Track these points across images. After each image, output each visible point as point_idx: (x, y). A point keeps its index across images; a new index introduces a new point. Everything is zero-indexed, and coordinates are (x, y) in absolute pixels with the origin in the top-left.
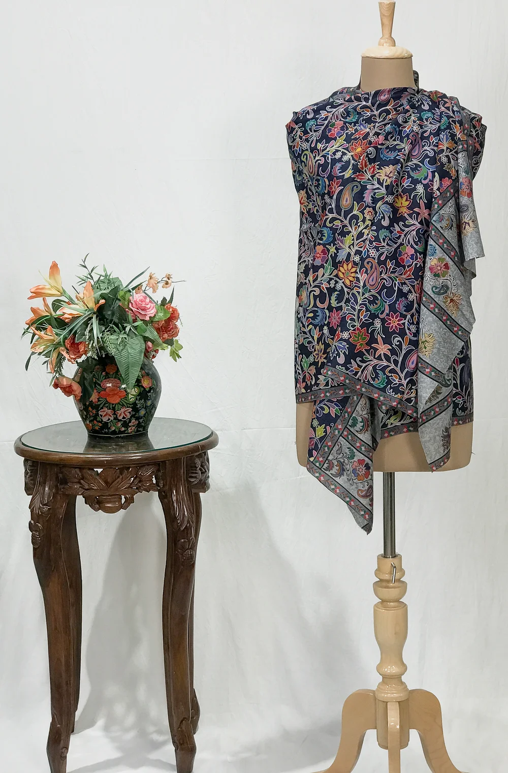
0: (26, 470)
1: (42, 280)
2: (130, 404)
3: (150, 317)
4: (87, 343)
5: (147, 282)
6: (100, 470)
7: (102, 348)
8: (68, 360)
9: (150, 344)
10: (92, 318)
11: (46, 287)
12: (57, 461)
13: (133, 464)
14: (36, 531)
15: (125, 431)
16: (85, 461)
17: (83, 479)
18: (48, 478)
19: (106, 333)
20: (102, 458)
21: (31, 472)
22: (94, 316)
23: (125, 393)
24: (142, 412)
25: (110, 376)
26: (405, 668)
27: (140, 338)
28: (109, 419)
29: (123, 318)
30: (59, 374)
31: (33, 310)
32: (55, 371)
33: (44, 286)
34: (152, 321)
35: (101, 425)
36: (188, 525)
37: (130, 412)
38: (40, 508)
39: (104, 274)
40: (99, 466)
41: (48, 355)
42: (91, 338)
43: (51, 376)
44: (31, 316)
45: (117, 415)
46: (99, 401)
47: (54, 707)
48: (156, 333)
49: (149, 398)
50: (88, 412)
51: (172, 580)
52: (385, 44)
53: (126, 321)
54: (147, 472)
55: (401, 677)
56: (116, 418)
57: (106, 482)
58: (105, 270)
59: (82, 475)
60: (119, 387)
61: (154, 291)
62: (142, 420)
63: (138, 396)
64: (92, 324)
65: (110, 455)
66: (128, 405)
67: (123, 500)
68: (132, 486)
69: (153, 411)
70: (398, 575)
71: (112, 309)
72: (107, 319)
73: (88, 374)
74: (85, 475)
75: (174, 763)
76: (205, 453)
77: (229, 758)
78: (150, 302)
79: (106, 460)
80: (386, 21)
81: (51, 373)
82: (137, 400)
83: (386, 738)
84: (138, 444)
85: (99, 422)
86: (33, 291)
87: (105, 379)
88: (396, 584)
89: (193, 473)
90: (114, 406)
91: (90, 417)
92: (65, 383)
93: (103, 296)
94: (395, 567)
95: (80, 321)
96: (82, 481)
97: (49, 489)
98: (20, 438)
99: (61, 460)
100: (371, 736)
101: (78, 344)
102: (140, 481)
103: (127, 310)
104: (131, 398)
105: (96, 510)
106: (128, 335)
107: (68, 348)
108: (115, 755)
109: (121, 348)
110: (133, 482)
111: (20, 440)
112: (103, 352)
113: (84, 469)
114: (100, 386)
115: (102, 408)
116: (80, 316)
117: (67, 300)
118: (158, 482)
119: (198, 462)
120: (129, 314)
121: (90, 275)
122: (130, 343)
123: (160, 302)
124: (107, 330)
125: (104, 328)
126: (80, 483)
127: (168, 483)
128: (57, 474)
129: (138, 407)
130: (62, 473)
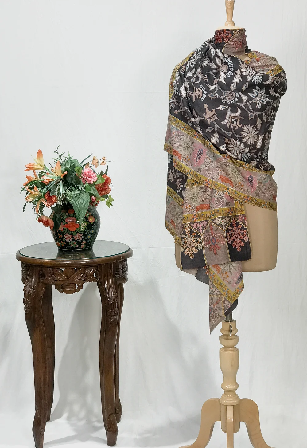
0: (22, 269)
1: (33, 160)
2: (82, 232)
3: (93, 182)
4: (57, 196)
5: (92, 162)
6: (63, 269)
7: (65, 199)
8: (47, 206)
9: (93, 197)
10: (60, 182)
11: (35, 164)
12: (39, 264)
13: (82, 266)
14: (27, 304)
15: (79, 247)
16: (55, 264)
17: (54, 274)
18: (34, 273)
19: (68, 191)
20: (65, 262)
21: (25, 270)
22: (61, 181)
23: (79, 226)
24: (89, 237)
25: (70, 216)
26: (237, 386)
27: (87, 194)
28: (70, 240)
29: (78, 182)
30: (41, 214)
31: (28, 177)
32: (39, 212)
33: (34, 164)
34: (95, 184)
35: (65, 243)
36: (114, 302)
37: (81, 237)
38: (29, 291)
39: (68, 157)
40: (63, 267)
41: (34, 203)
42: (59, 193)
43: (37, 215)
44: (26, 181)
45: (74, 238)
46: (64, 230)
47: (37, 405)
48: (96, 191)
49: (93, 228)
50: (58, 236)
51: (105, 333)
52: (228, 25)
53: (80, 184)
54: (90, 271)
55: (235, 391)
56: (74, 240)
57: (67, 276)
58: (69, 155)
59: (54, 272)
60: (76, 222)
61: (96, 167)
62: (89, 241)
63: (86, 227)
64: (60, 186)
65: (69, 260)
67: (77, 287)
68: (81, 279)
69: (95, 236)
70: (233, 332)
71: (71, 177)
72: (69, 183)
73: (58, 215)
74: (55, 272)
75: (106, 439)
76: (125, 260)
77: (138, 437)
78: (94, 173)
79: (67, 263)
80: (229, 12)
81: (36, 213)
82: (85, 229)
83: (226, 426)
84: (86, 254)
85: (64, 242)
86: (26, 166)
87: (68, 217)
88: (233, 337)
89: (118, 272)
90: (72, 233)
92: (44, 219)
93: (66, 170)
94: (232, 327)
95: (53, 184)
96: (53, 276)
97: (35, 280)
98: (19, 251)
99: (41, 263)
100: (218, 425)
101: (52, 197)
102: (86, 276)
103: (80, 177)
104: (82, 228)
105: (61, 292)
106: (80, 192)
107: (46, 199)
108: (73, 433)
109: (76, 199)
110: (82, 276)
111: (20, 252)
112: (66, 201)
113: (54, 268)
114: (65, 221)
115: (66, 234)
116: (52, 181)
117: (47, 172)
118: (97, 277)
119: (121, 266)
120: (81, 180)
121: (60, 157)
122: (82, 197)
123: (99, 174)
124: (69, 189)
125: (66, 188)
126: (52, 277)
127: (102, 278)
128: (39, 271)
129: (87, 233)
130: (42, 271)
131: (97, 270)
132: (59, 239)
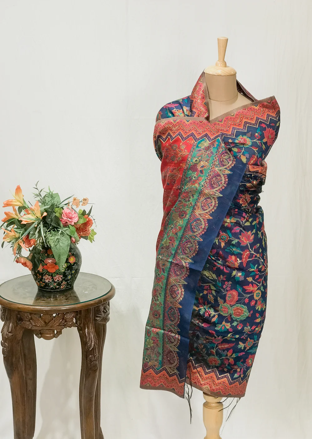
2: (62, 273)
3: (74, 223)
4: (36, 240)
5: (72, 203)
8: (24, 248)
12: (16, 308)
13: (61, 312)
14: (5, 347)
15: (59, 288)
17: (31, 319)
18: (12, 317)
19: (48, 233)
21: (3, 310)
22: (41, 223)
24: (69, 277)
25: (49, 257)
27: (68, 237)
28: (49, 281)
30: (19, 255)
31: (6, 213)
32: (17, 253)
33: (12, 200)
34: (76, 225)
35: (44, 284)
36: (94, 347)
37: (61, 278)
38: (7, 334)
43: (14, 256)
44: (5, 216)
45: (54, 279)
46: (43, 271)
49: (73, 269)
50: (37, 276)
51: (85, 378)
52: (220, 65)
54: (69, 316)
56: (53, 281)
57: (45, 322)
58: (49, 189)
61: (77, 207)
62: (69, 281)
63: (67, 268)
64: (40, 227)
66: (61, 274)
67: (56, 332)
68: (60, 324)
71: (51, 217)
72: (48, 224)
73: (37, 256)
74: (32, 317)
76: (107, 302)
78: (75, 213)
79: (45, 310)
81: (15, 254)
82: (66, 270)
85: (43, 282)
86: (5, 203)
87: (47, 258)
89: (99, 314)
90: (52, 274)
91: (38, 279)
92: (22, 262)
93: (46, 211)
96: (31, 321)
97: (12, 324)
102: (66, 321)
103: (60, 219)
104: (62, 270)
105: (39, 338)
107: (24, 241)
109: (56, 243)
110: (61, 322)
113: (32, 314)
114: (44, 262)
115: (45, 275)
118: (77, 322)
119: (102, 308)
120: (61, 222)
121: (40, 193)
122: (62, 240)
123: (81, 213)
124: (48, 230)
125: (46, 230)
127: (82, 323)
128: (17, 314)
129: (67, 274)
131: (77, 315)
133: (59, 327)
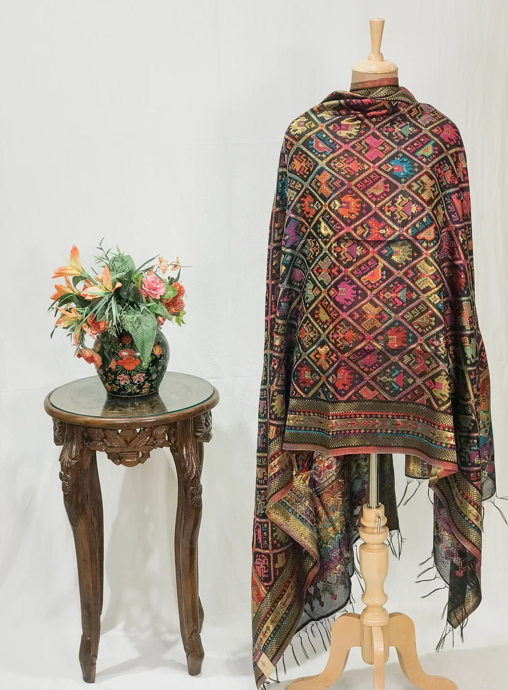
0: (55, 425)
2: (144, 370)
3: (160, 296)
4: (107, 322)
5: (158, 266)
6: (120, 431)
8: (89, 334)
9: (160, 318)
10: (111, 299)
11: (68, 268)
12: (83, 422)
13: (148, 426)
14: (66, 481)
15: (139, 392)
16: (107, 424)
18: (75, 436)
19: (123, 313)
20: (123, 421)
21: (60, 429)
22: (113, 297)
23: (140, 361)
24: (154, 376)
25: (126, 346)
26: (386, 598)
27: (152, 315)
28: (126, 383)
29: (138, 298)
30: (82, 346)
31: (57, 287)
32: (78, 343)
33: (65, 268)
34: (162, 299)
36: (196, 475)
38: (69, 462)
39: (118, 254)
40: (120, 427)
42: (111, 317)
43: (75, 348)
44: (55, 291)
46: (117, 368)
47: (85, 623)
48: (165, 309)
49: (160, 364)
50: (107, 377)
51: (183, 521)
53: (141, 301)
54: (160, 431)
55: (383, 606)
56: (132, 382)
57: (126, 441)
58: (118, 250)
60: (134, 356)
61: (164, 272)
62: (154, 383)
63: (151, 363)
64: (111, 305)
65: (129, 418)
67: (141, 456)
68: (147, 444)
70: (382, 523)
71: (127, 290)
72: (123, 299)
73: (107, 345)
74: (107, 435)
76: (209, 411)
78: (160, 281)
79: (126, 423)
81: (75, 345)
82: (149, 366)
85: (117, 385)
86: (56, 272)
87: (122, 348)
89: (199, 428)
90: (130, 372)
92: (88, 355)
93: (119, 280)
94: (380, 517)
95: (101, 304)
97: (76, 446)
98: (48, 397)
101: (99, 322)
102: (155, 439)
103: (141, 290)
104: (145, 365)
105: (118, 464)
106: (142, 314)
107: (90, 324)
109: (136, 326)
110: (149, 440)
111: (49, 400)
112: (120, 328)
113: (106, 429)
114: (118, 356)
115: (120, 374)
116: (100, 298)
118: (170, 439)
119: (203, 419)
120: (143, 295)
121: (106, 256)
122: (144, 321)
123: (168, 281)
124: (124, 309)
125: (121, 308)
126: (104, 442)
127: (178, 440)
128: (83, 432)
129: (151, 372)
130: (86, 432)
131: (171, 429)
132: (109, 381)
133: (147, 447)
